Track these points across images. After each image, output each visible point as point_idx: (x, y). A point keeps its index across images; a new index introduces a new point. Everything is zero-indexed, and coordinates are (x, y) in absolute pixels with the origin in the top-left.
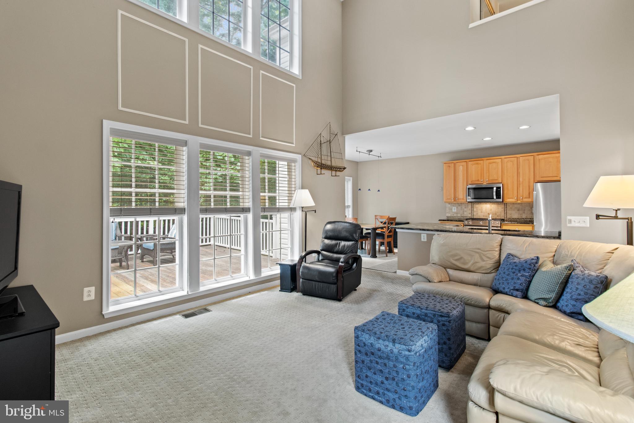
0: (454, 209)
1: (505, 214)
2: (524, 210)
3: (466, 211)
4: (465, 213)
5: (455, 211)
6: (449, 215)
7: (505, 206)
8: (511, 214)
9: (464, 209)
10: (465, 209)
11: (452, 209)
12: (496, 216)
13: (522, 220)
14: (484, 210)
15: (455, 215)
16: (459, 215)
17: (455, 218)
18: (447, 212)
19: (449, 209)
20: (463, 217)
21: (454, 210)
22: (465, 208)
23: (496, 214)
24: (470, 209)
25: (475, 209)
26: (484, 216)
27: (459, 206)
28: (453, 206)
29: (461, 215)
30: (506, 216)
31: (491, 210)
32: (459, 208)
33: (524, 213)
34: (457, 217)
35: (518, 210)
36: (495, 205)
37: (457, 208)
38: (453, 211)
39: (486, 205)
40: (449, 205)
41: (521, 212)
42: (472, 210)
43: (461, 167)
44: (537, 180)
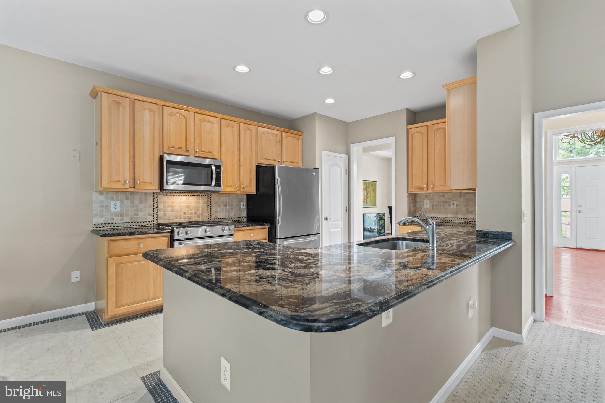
0: (115, 206)
1: (209, 213)
2: (232, 205)
3: (142, 211)
4: (141, 214)
5: (118, 210)
6: (100, 220)
7: (209, 200)
8: (216, 212)
9: (138, 206)
10: (141, 206)
11: (108, 206)
12: (197, 216)
13: (230, 220)
14: (177, 206)
15: (117, 220)
16: (126, 219)
17: (116, 225)
18: (94, 213)
19: (101, 206)
20: (136, 224)
21: (115, 208)
22: (141, 203)
23: (195, 213)
24: (150, 205)
25: (160, 206)
26: (176, 218)
27: (127, 198)
28: (112, 198)
29: (131, 218)
30: (210, 216)
31: (188, 206)
32: (127, 202)
33: (232, 209)
34: (121, 224)
35: (226, 206)
36: (194, 197)
37: (122, 203)
38: (112, 210)
39: (180, 197)
40: (102, 198)
41: (228, 208)
42: (155, 208)
43: (147, 112)
44: (258, 162)
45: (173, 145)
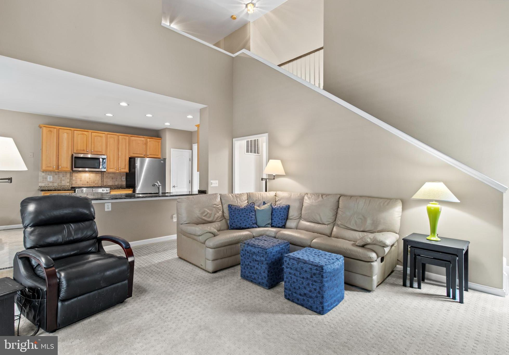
0: (50, 178)
1: (102, 182)
2: (117, 178)
3: (64, 180)
4: (63, 182)
5: (51, 180)
6: (43, 185)
7: (102, 175)
8: (106, 182)
9: (62, 178)
10: (63, 178)
11: (46, 178)
12: (94, 184)
13: (115, 186)
14: (83, 178)
15: (51, 185)
16: (56, 185)
17: (50, 187)
18: (40, 181)
19: (43, 178)
20: (60, 187)
21: (50, 179)
22: (63, 176)
23: (94, 182)
24: (68, 178)
25: (74, 178)
26: (83, 184)
27: (56, 174)
28: (48, 174)
29: (58, 184)
30: (102, 184)
31: (90, 179)
32: (56, 176)
33: (117, 180)
34: (53, 187)
35: (112, 179)
36: (93, 174)
37: (53, 177)
38: (48, 180)
39: (85, 174)
40: (43, 174)
41: (114, 180)
42: (71, 179)
43: (65, 134)
44: (131, 156)
45: (79, 149)
